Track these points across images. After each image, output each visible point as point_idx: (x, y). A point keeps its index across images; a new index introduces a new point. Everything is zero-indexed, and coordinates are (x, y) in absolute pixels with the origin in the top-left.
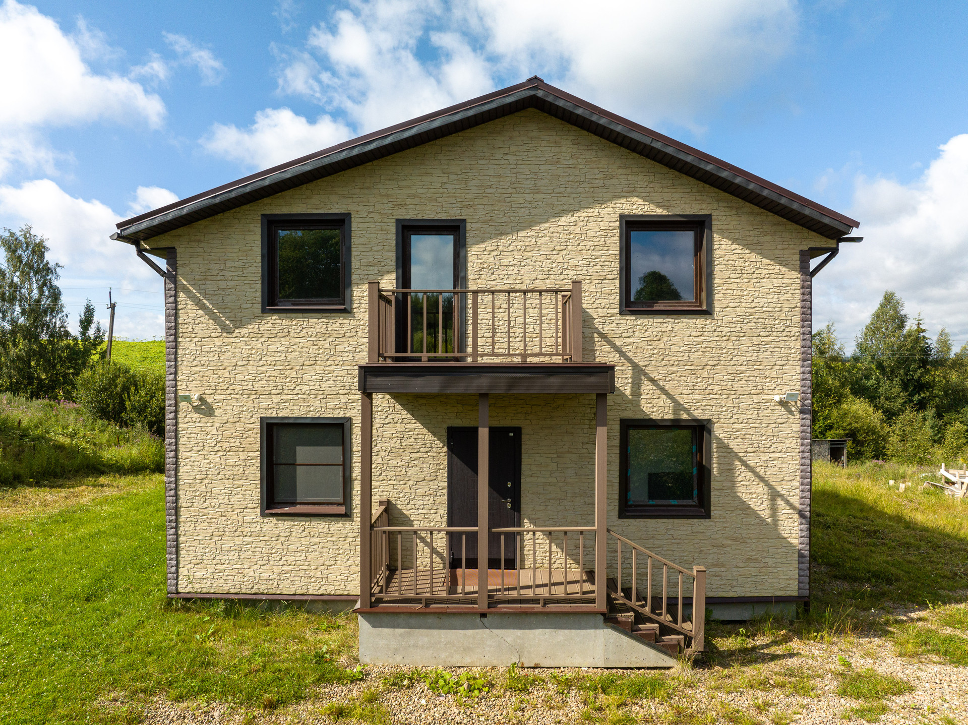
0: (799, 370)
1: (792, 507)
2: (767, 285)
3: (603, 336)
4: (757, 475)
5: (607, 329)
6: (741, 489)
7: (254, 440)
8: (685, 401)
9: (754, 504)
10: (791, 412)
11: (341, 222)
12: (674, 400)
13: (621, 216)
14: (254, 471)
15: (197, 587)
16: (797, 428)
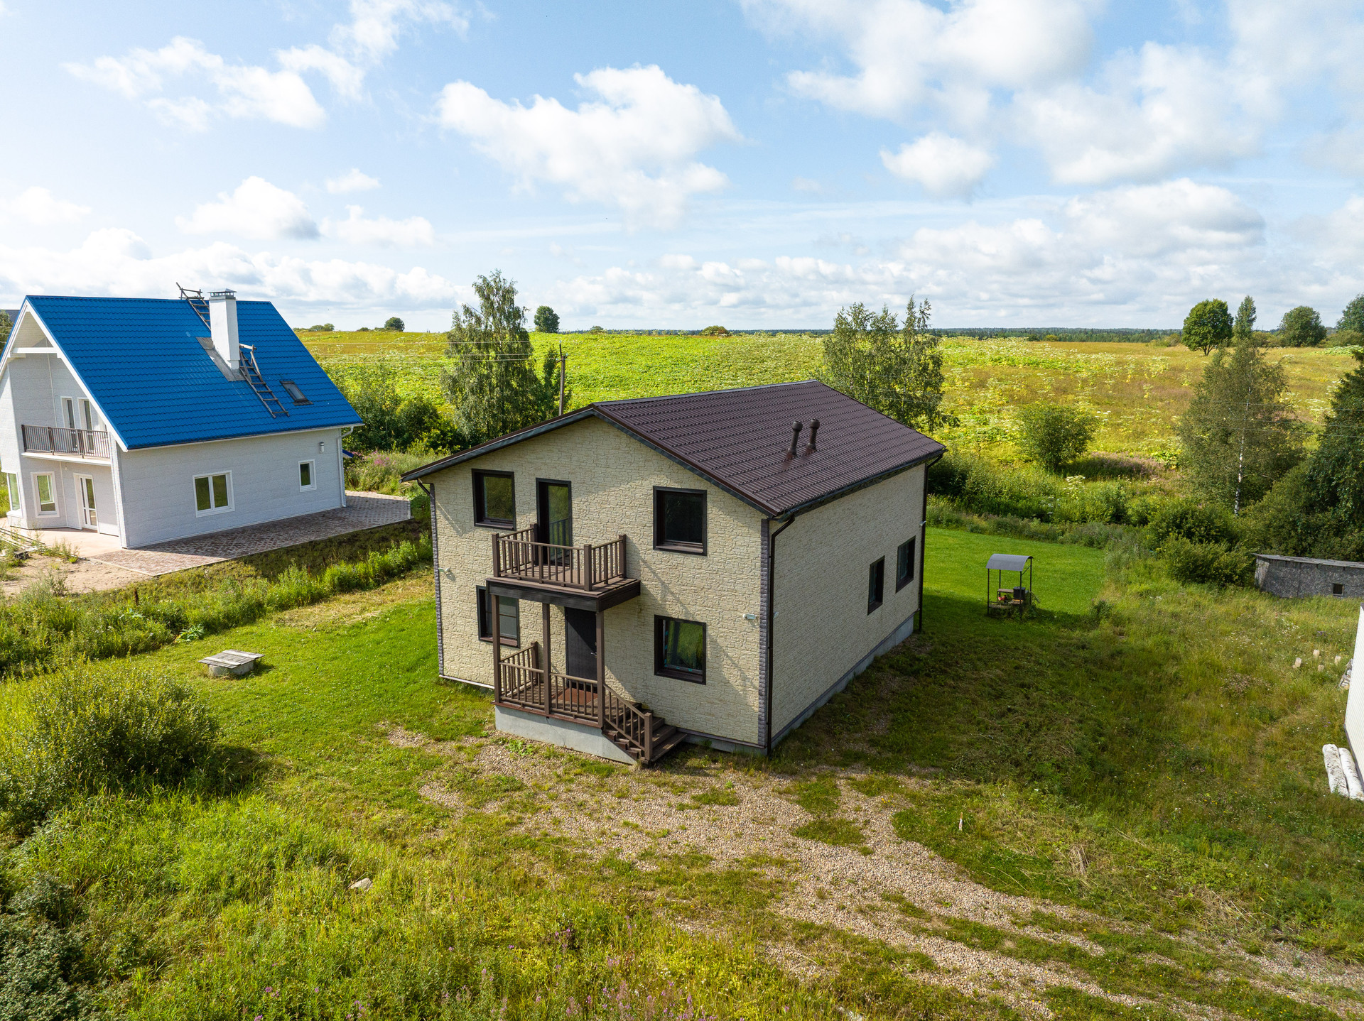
0: (759, 599)
1: (755, 687)
2: (740, 541)
3: (645, 562)
4: (733, 663)
5: (647, 558)
6: (725, 670)
7: (474, 597)
8: (692, 609)
9: (732, 680)
10: (754, 626)
11: (510, 475)
12: (685, 608)
13: (654, 487)
14: (475, 615)
15: (452, 674)
16: (758, 637)
